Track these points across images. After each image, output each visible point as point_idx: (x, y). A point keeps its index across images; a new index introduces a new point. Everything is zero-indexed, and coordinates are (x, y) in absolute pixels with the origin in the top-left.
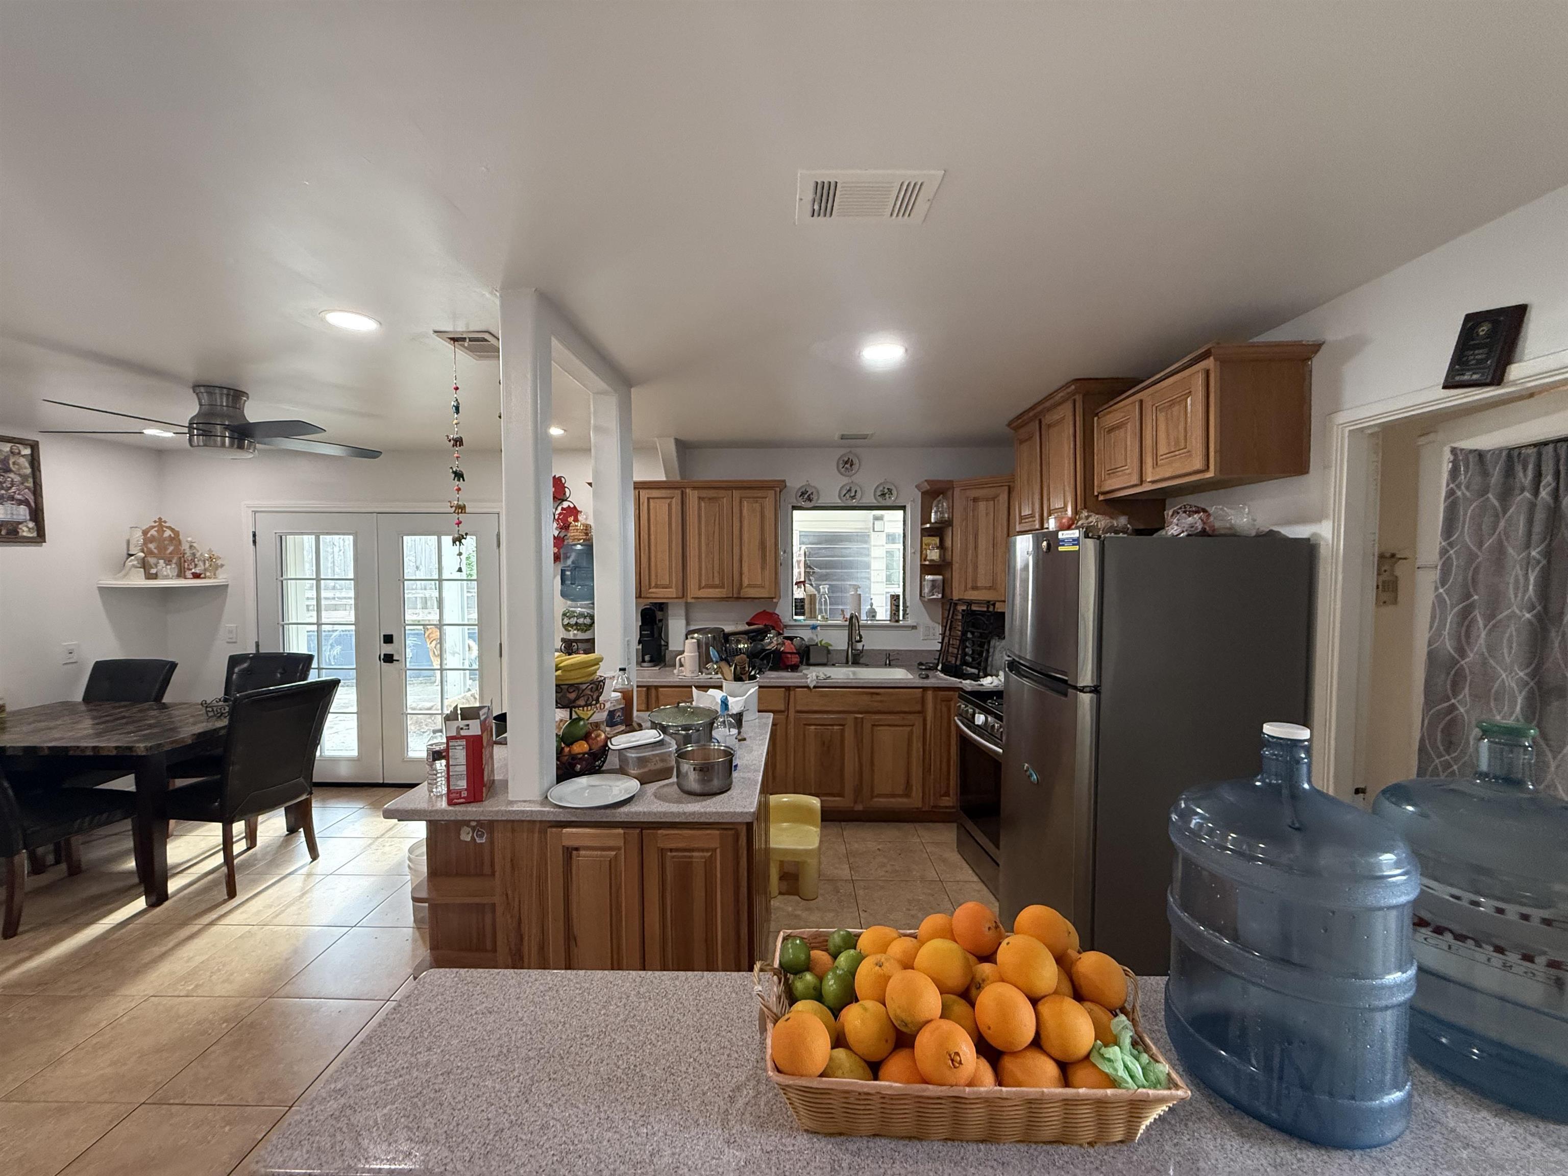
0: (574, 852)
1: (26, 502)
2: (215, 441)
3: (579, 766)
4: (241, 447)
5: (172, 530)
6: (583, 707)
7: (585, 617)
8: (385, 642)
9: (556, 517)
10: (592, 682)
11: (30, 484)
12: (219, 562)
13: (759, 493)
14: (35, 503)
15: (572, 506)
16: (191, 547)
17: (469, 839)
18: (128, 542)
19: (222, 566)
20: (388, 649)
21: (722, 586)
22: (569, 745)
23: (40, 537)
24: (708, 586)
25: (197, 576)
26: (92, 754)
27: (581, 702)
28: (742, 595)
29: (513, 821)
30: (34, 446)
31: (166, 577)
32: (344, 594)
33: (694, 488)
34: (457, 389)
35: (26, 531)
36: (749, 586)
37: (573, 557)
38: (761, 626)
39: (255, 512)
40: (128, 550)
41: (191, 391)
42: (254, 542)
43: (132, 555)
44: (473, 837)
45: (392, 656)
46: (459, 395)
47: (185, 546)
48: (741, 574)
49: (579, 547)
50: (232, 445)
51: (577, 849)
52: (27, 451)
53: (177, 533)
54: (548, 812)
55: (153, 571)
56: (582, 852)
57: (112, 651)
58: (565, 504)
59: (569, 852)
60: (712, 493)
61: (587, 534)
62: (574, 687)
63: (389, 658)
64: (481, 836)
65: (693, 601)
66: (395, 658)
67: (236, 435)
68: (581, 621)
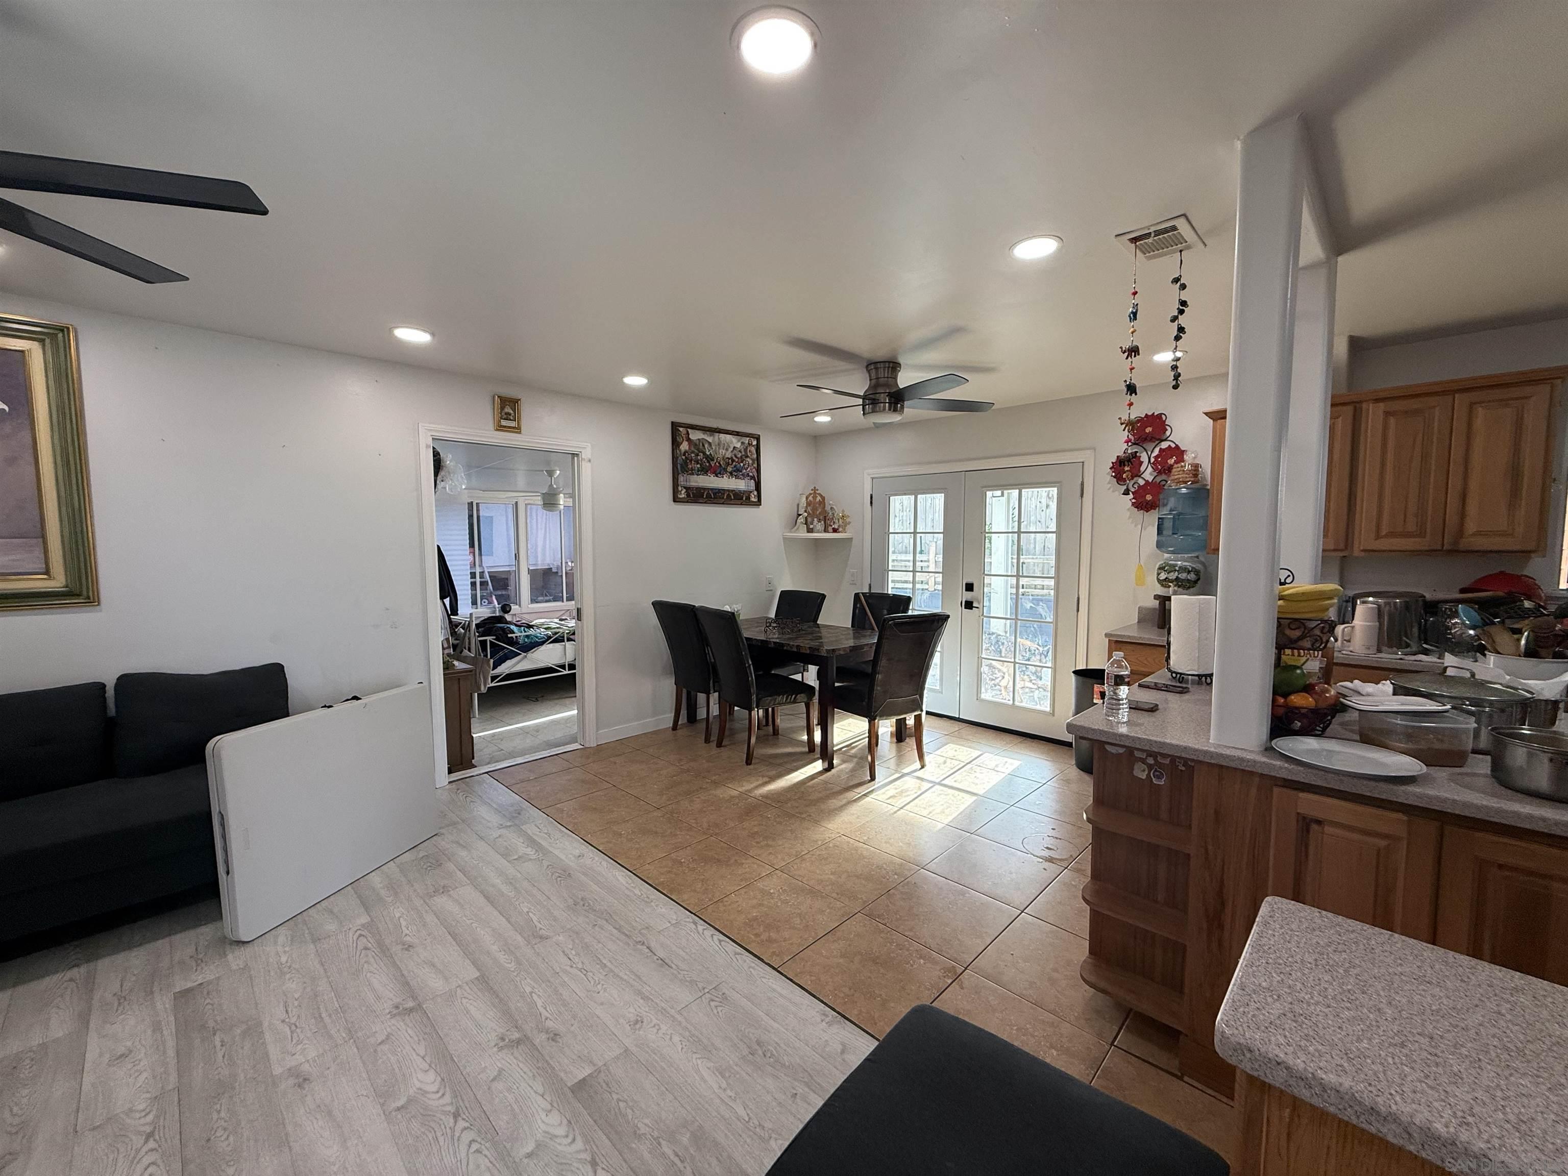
0: (1314, 827)
1: (753, 478)
2: (880, 407)
3: (1299, 724)
4: (895, 410)
5: (821, 496)
6: (1309, 649)
7: (1189, 572)
8: (966, 590)
9: (1152, 460)
10: (1323, 621)
11: (755, 465)
12: (848, 520)
13: (1515, 392)
14: (758, 476)
15: (1173, 446)
16: (831, 508)
17: (1144, 777)
18: (798, 505)
19: (849, 523)
20: (968, 596)
21: (1422, 534)
22: (1285, 695)
23: (759, 503)
24: (1391, 535)
25: (835, 531)
26: (795, 650)
27: (1307, 643)
28: (1461, 547)
29: (1221, 767)
30: (758, 439)
31: (818, 532)
32: (903, 557)
33: (1377, 400)
34: (1135, 293)
35: (753, 499)
36: (1478, 533)
37: (1172, 502)
38: (1500, 594)
39: (873, 479)
40: (798, 511)
41: (865, 370)
42: (871, 503)
43: (800, 515)
44: (1148, 775)
45: (972, 603)
46: (1138, 299)
47: (828, 508)
48: (1463, 515)
49: (1184, 491)
50: (890, 409)
51: (1319, 822)
52: (755, 443)
53: (823, 498)
54: (1281, 768)
55: (811, 526)
56: (1328, 829)
57: (788, 584)
58: (1164, 445)
59: (1306, 824)
60: (1414, 404)
61: (1196, 475)
62: (1298, 623)
63: (969, 605)
64: (1159, 778)
65: (1363, 554)
66: (974, 605)
67: (893, 399)
68: (1183, 576)
